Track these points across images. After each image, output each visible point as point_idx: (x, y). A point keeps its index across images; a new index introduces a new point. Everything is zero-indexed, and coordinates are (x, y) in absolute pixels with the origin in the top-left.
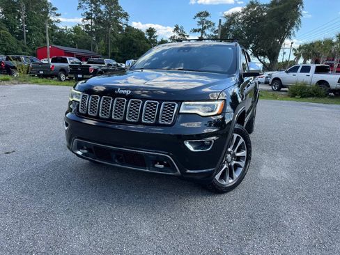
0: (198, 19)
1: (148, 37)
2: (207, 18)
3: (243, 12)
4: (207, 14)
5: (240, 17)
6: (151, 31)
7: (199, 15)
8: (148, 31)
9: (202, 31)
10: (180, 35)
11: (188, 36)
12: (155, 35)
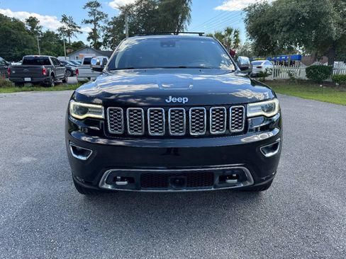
0: (88, 9)
1: (29, 28)
2: (99, 9)
3: (137, 5)
4: (98, 5)
5: (135, 9)
6: (32, 21)
7: (89, 5)
8: (28, 21)
9: (95, 22)
10: (69, 26)
11: (79, 28)
12: (38, 25)
